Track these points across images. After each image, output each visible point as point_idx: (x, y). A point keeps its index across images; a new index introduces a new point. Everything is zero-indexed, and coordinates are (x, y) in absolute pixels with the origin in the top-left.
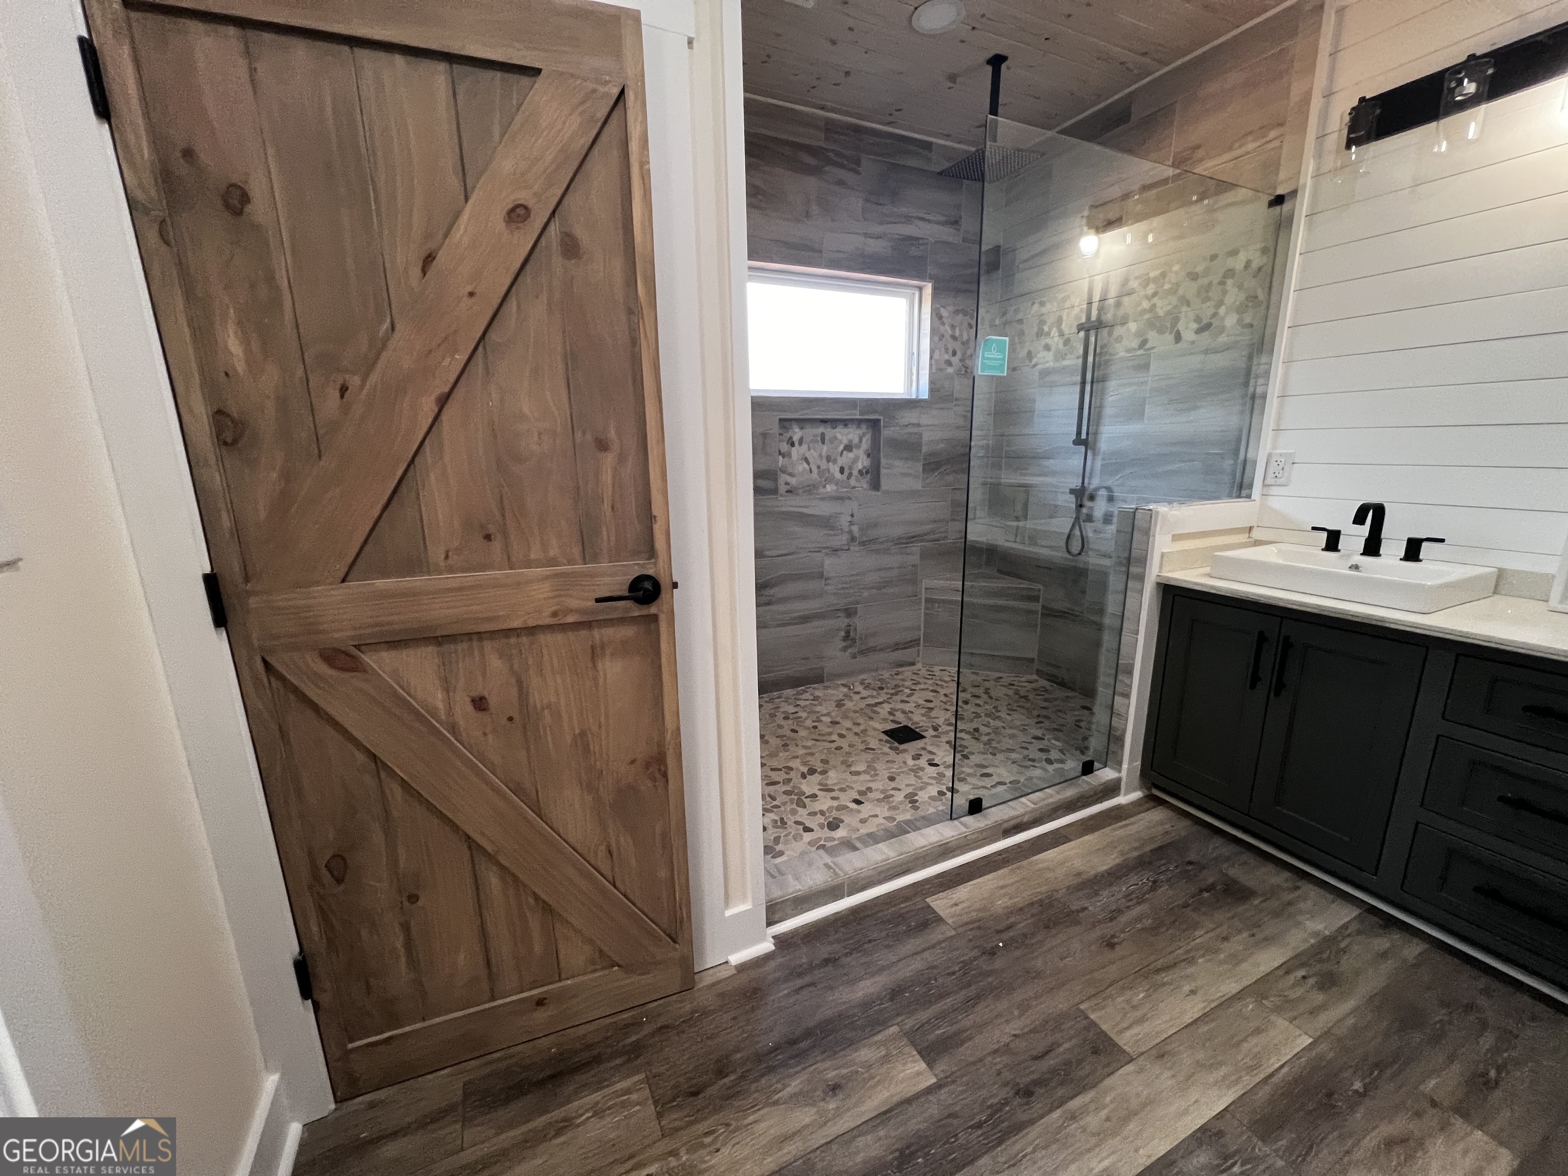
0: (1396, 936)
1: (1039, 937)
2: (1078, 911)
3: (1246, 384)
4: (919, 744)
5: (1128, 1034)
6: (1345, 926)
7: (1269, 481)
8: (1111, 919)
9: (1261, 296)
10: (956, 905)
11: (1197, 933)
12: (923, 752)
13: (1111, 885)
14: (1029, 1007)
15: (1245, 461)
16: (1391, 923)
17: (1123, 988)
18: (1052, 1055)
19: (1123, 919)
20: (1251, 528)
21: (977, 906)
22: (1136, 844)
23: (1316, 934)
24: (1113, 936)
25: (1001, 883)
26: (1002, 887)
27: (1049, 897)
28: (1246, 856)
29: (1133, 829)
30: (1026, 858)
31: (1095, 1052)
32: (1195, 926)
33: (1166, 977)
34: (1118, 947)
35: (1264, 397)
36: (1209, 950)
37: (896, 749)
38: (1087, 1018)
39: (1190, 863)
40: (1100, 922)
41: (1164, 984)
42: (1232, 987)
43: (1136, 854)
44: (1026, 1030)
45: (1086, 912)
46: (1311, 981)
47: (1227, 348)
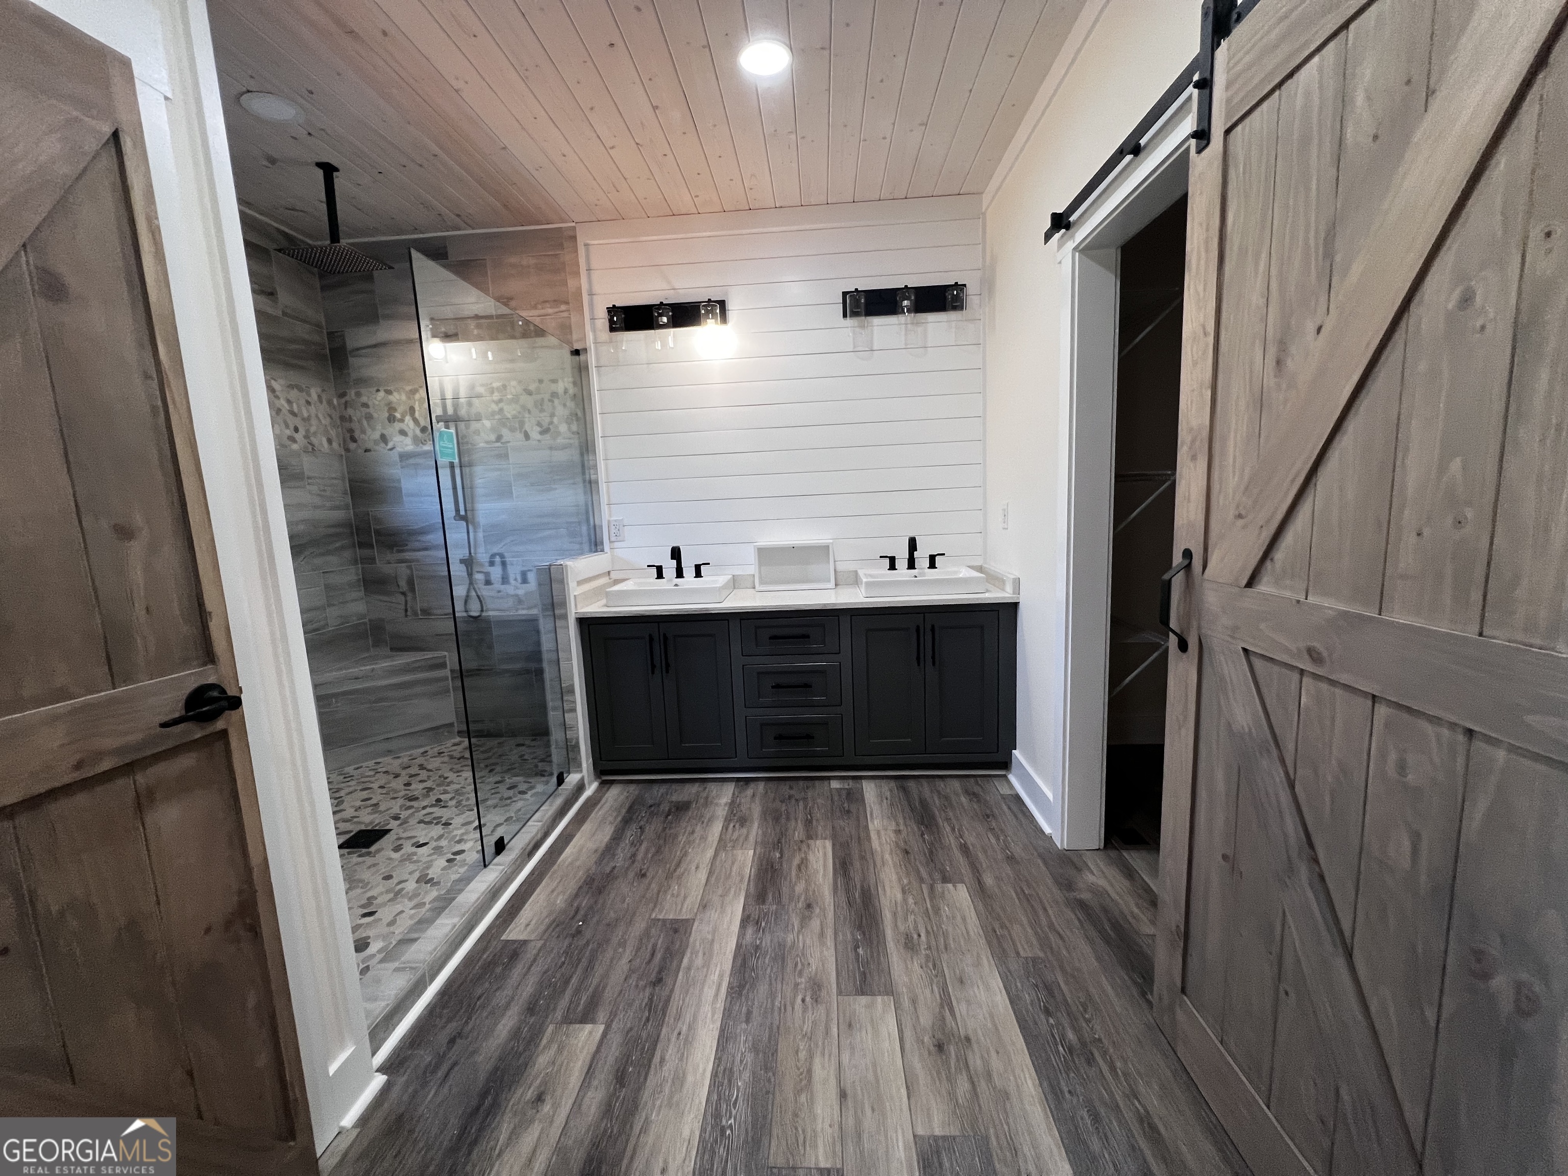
0: (752, 785)
1: (601, 901)
2: (611, 871)
3: (584, 473)
4: (390, 837)
5: (684, 910)
6: (734, 794)
7: (613, 539)
8: (633, 862)
9: (580, 414)
10: (528, 925)
11: (680, 838)
12: (400, 842)
13: (618, 844)
14: (625, 941)
15: (595, 526)
16: (747, 781)
17: (666, 892)
18: (657, 951)
19: (640, 856)
20: (609, 572)
21: (545, 914)
22: (615, 814)
23: (726, 804)
24: (641, 870)
25: (550, 889)
26: (553, 891)
27: (588, 876)
28: (674, 786)
29: (607, 807)
30: (554, 864)
31: (676, 931)
32: (676, 836)
33: (680, 870)
34: (648, 874)
35: (597, 482)
36: (689, 843)
37: (369, 854)
38: (659, 920)
39: (651, 806)
40: (628, 869)
41: (682, 874)
42: (710, 853)
43: (619, 818)
44: (634, 953)
45: (617, 869)
46: (737, 826)
47: (564, 447)
